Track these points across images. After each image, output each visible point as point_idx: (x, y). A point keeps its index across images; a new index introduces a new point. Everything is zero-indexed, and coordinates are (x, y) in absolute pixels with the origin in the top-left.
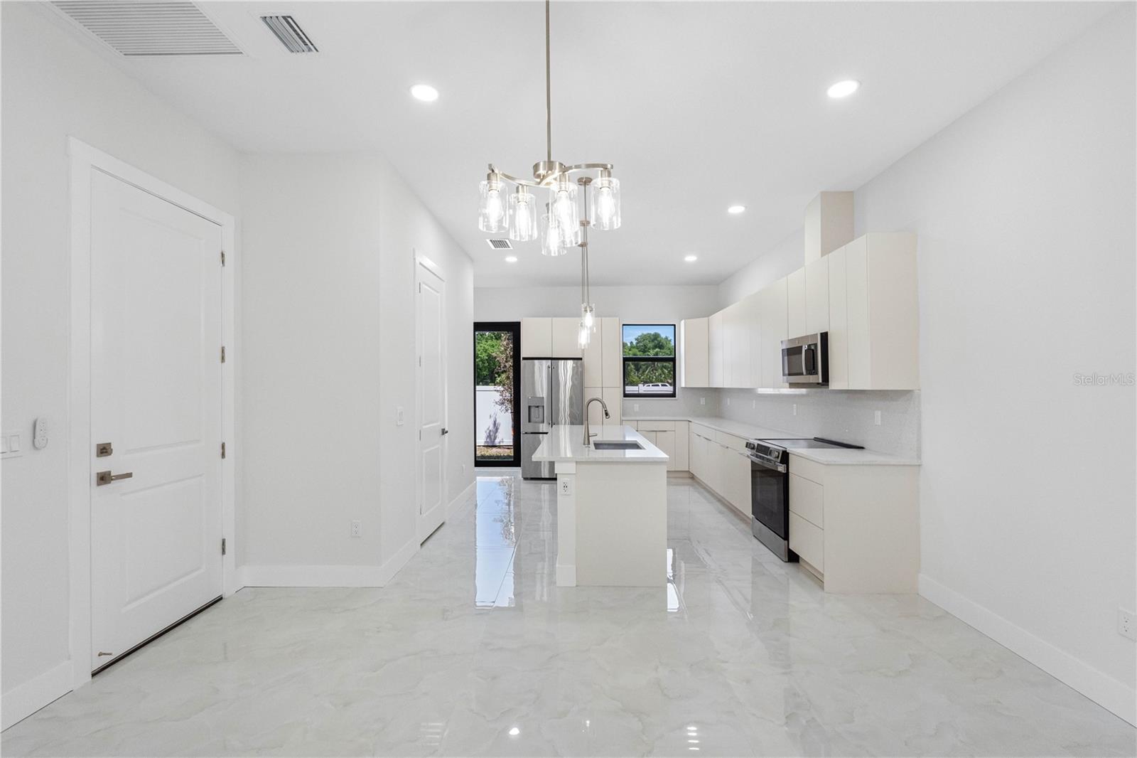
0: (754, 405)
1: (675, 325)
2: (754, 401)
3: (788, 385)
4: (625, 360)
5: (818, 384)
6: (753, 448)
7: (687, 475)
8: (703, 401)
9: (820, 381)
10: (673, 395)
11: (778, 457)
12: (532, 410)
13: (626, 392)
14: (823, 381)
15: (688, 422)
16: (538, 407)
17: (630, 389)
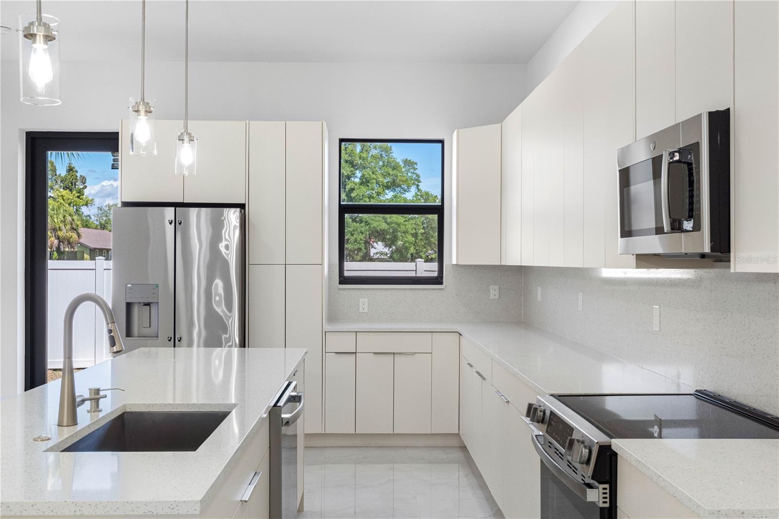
0: (580, 302)
1: (441, 142)
2: (581, 294)
3: (633, 259)
4: (343, 210)
5: (703, 256)
6: (542, 421)
7: (455, 442)
8: (494, 292)
9: (707, 249)
10: (438, 280)
11: (588, 462)
12: (136, 311)
13: (346, 274)
14: (713, 249)
15: (459, 335)
16: (148, 304)
17: (353, 268)
